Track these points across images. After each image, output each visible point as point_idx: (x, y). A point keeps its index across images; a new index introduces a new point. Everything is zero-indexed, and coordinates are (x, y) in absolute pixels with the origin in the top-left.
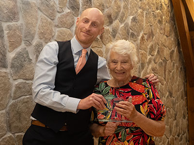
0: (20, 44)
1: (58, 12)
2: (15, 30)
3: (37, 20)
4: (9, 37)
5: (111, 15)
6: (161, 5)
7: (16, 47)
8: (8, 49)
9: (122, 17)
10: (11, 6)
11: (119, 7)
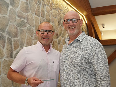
0: (18, 48)
1: (34, 33)
2: (16, 41)
3: (25, 37)
4: (14, 44)
5: (57, 34)
6: (82, 28)
7: (17, 49)
8: (14, 50)
9: (63, 35)
10: (15, 31)
11: (62, 30)
